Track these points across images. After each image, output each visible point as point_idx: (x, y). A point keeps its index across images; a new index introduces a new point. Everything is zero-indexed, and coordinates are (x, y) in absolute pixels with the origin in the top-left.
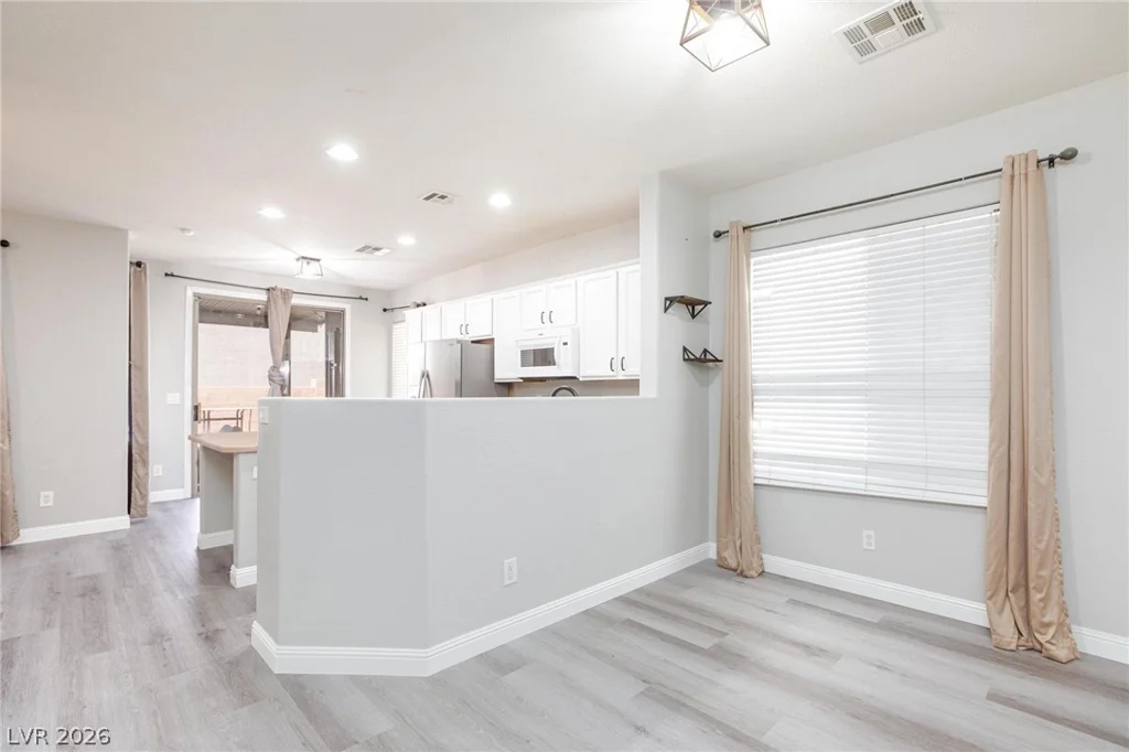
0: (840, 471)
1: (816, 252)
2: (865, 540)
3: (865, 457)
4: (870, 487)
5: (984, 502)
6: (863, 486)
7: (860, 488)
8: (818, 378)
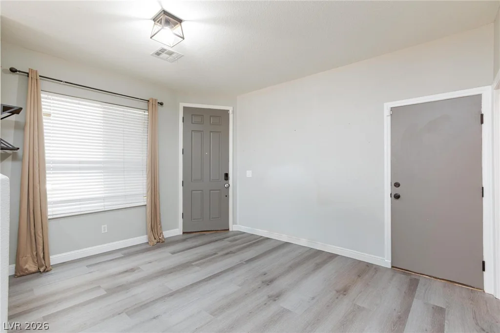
0: (88, 204)
1: (79, 104)
2: (103, 229)
3: (103, 195)
4: (106, 207)
5: (145, 204)
6: (103, 208)
7: (102, 209)
8: (80, 162)
